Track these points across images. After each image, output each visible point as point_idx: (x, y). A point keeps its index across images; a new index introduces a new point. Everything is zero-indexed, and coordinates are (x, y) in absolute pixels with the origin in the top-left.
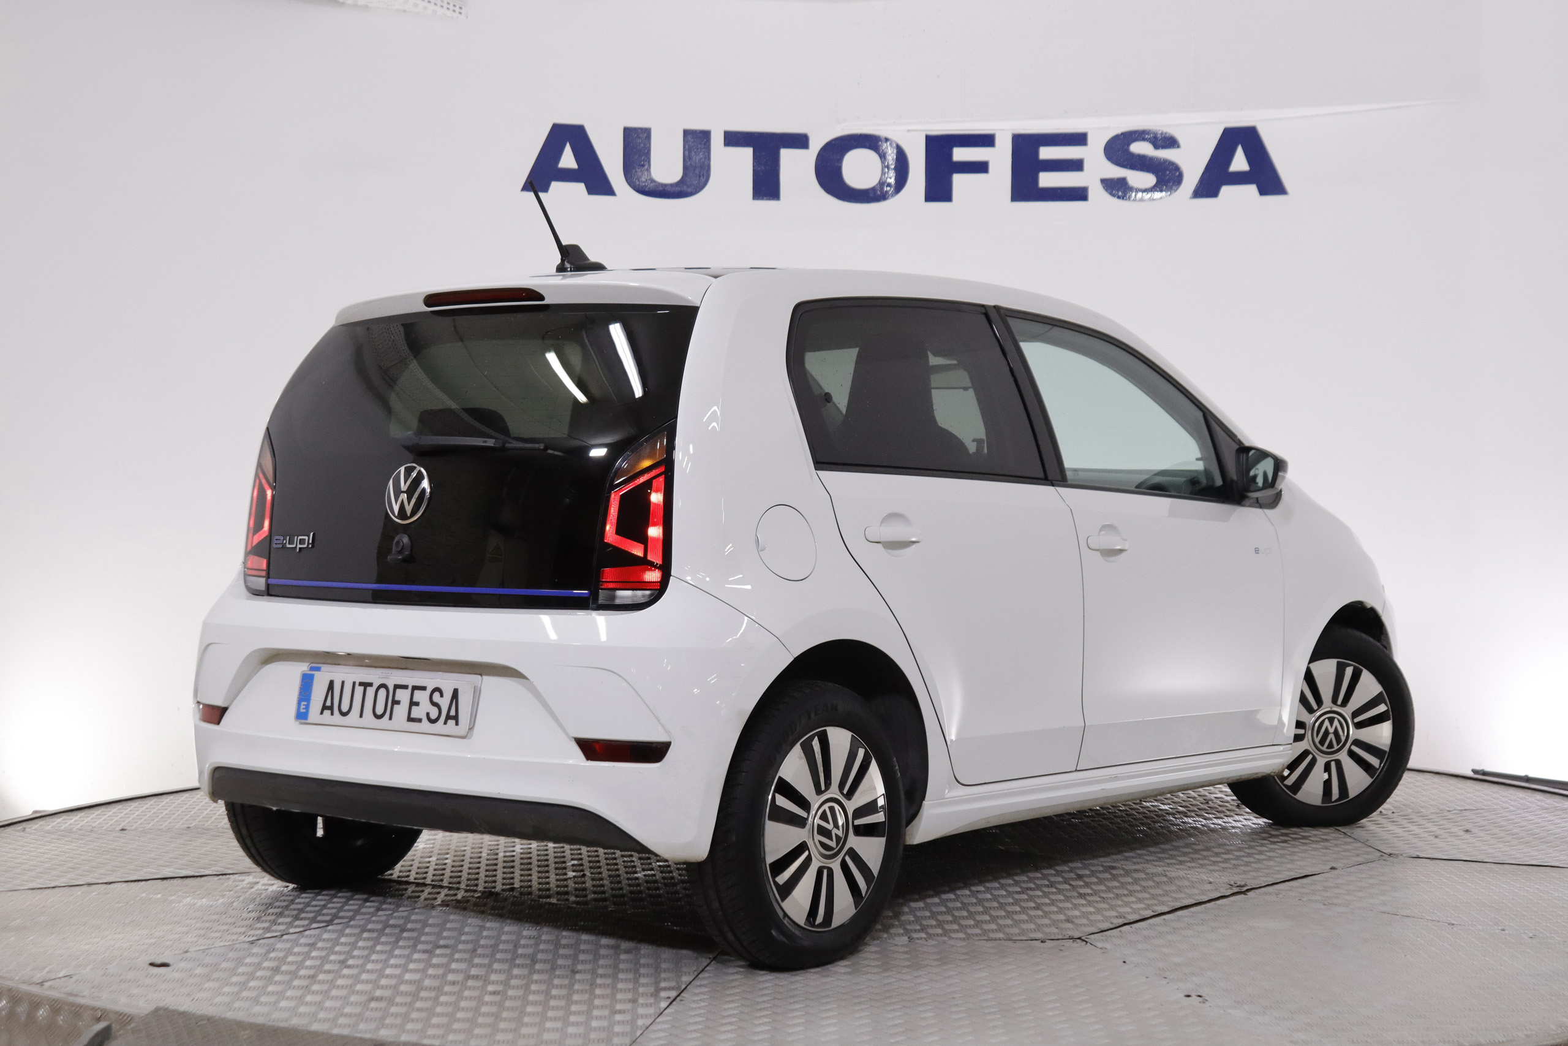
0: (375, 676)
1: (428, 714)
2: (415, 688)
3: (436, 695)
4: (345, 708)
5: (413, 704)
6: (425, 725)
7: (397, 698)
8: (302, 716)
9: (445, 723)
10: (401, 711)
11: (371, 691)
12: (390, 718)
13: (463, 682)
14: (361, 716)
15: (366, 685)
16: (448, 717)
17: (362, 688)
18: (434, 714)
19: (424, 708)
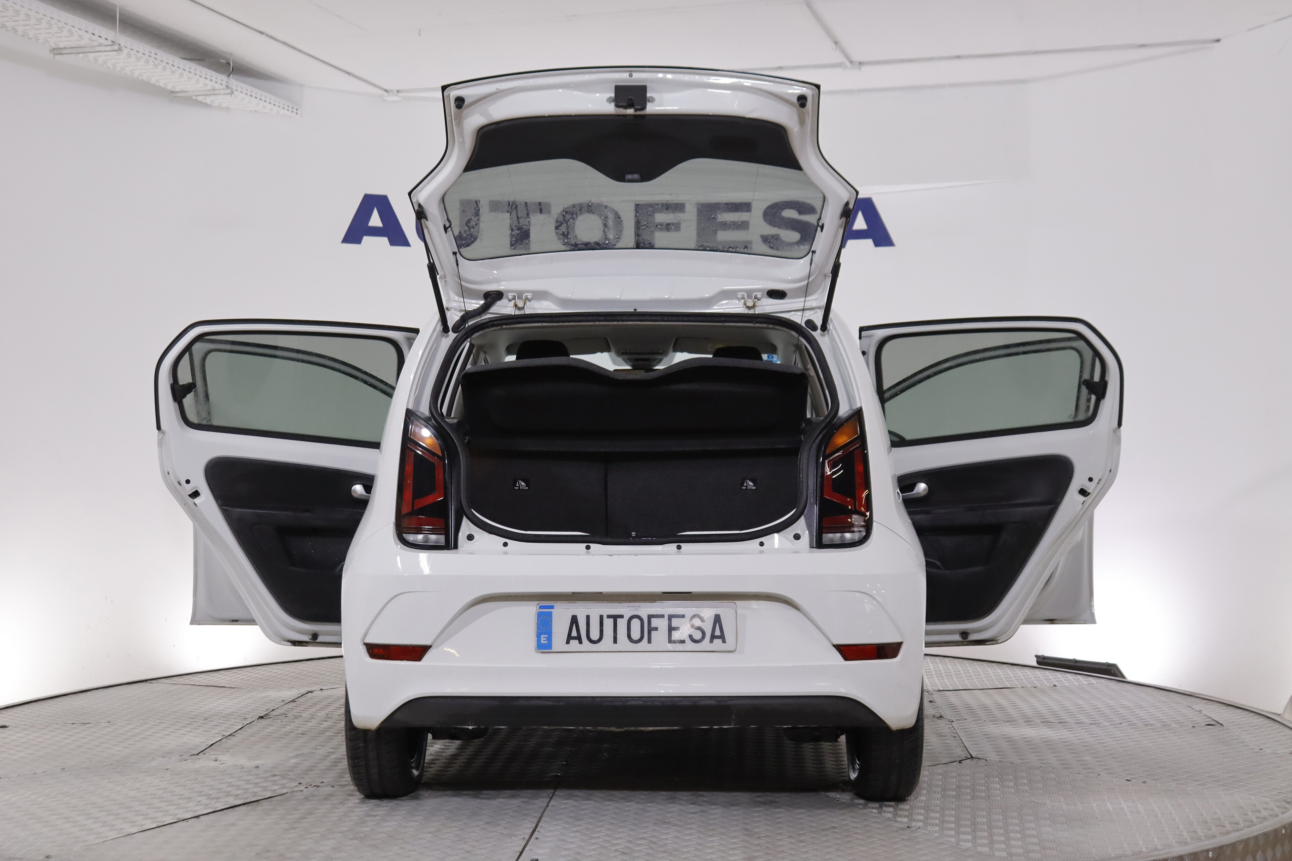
0: (626, 610)
1: (691, 637)
2: (671, 617)
4: (595, 635)
5: (671, 629)
6: (690, 645)
7: (653, 625)
8: (544, 646)
9: (711, 641)
10: (659, 637)
11: (622, 624)
12: (649, 641)
13: (725, 610)
14: (615, 641)
15: (615, 618)
18: (697, 635)
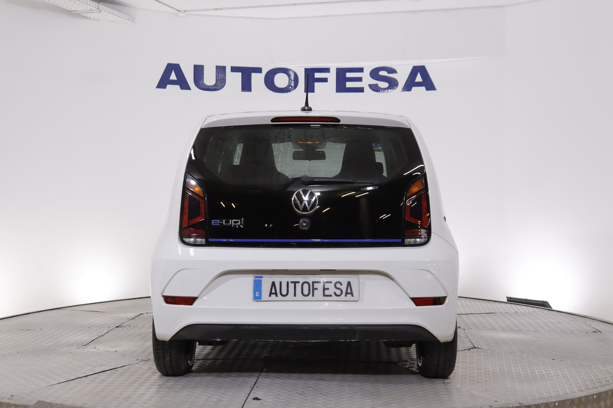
0: (301, 279)
1: (335, 293)
3: (338, 285)
5: (325, 289)
6: (334, 298)
7: (315, 287)
8: (257, 298)
9: (346, 296)
10: (319, 293)
11: (299, 286)
12: (313, 295)
13: (352, 279)
14: (295, 295)
15: (295, 283)
16: (347, 293)
17: (293, 284)
18: (338, 292)
19: (332, 290)
